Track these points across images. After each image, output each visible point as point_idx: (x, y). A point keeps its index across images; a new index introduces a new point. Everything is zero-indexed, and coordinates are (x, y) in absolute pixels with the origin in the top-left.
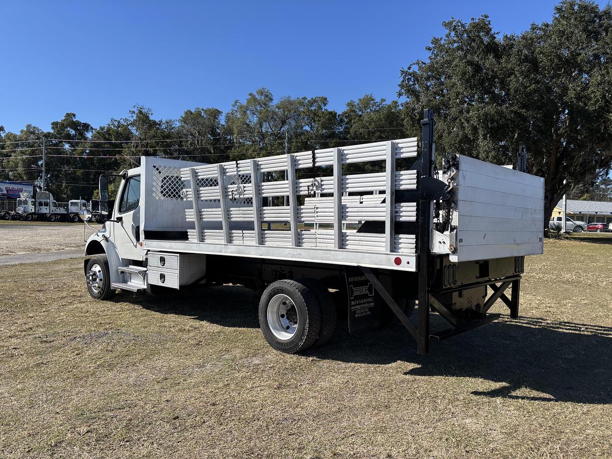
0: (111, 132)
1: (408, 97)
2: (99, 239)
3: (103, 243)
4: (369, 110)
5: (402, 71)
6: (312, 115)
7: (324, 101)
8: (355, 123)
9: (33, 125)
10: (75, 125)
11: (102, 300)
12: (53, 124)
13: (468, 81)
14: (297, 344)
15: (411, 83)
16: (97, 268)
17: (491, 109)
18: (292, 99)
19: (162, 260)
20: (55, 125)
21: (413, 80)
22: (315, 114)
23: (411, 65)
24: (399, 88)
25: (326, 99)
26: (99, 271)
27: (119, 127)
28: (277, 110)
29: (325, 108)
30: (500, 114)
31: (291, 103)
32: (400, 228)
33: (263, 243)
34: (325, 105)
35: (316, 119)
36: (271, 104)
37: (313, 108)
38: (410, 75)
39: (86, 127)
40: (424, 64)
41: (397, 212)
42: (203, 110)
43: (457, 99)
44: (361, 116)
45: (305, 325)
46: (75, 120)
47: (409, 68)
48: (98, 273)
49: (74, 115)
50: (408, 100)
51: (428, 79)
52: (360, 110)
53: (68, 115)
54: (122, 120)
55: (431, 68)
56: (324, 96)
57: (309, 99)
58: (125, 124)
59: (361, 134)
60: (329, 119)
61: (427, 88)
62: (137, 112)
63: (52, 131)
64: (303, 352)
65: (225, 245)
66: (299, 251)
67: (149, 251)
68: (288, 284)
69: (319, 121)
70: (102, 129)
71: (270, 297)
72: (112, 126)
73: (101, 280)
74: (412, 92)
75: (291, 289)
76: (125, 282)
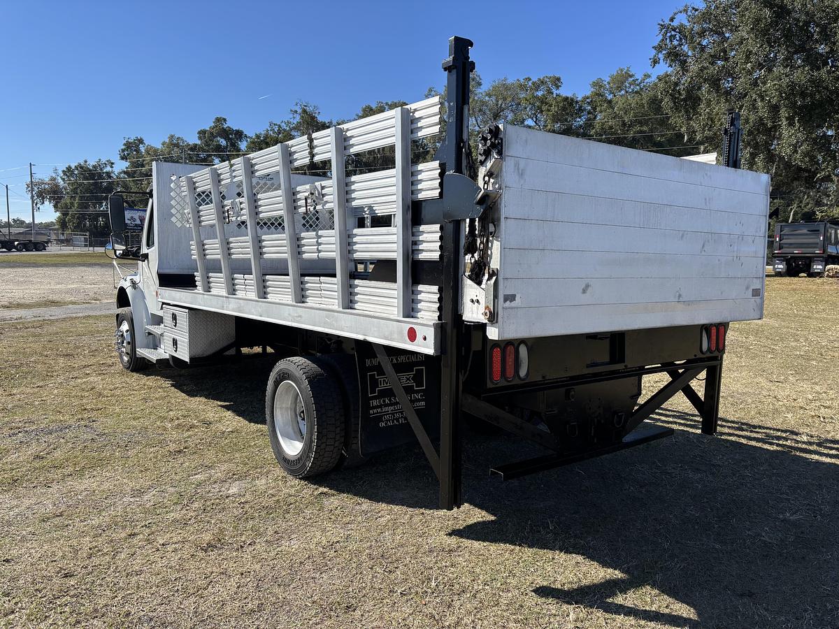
0: (268, 140)
1: (671, 66)
2: (126, 285)
3: (129, 291)
4: (623, 92)
5: (661, 25)
6: (538, 104)
7: (557, 82)
8: (601, 112)
9: (177, 136)
10: (225, 133)
11: (132, 371)
12: (199, 133)
13: (763, 33)
14: (304, 465)
15: (675, 43)
16: (125, 327)
17: (801, 75)
18: (510, 81)
19: (174, 317)
20: (202, 133)
21: (678, 38)
22: (542, 102)
23: (675, 14)
24: (654, 52)
25: (559, 79)
26: (127, 331)
27: (280, 133)
28: (487, 98)
29: (558, 92)
30: (817, 83)
31: (507, 88)
32: (418, 272)
33: (266, 296)
34: (558, 87)
35: (544, 108)
36: (478, 91)
37: (540, 94)
38: (674, 30)
39: (239, 135)
40: (696, 10)
41: (415, 243)
42: (387, 104)
43: (747, 63)
44: (610, 102)
45: (312, 435)
46: (225, 126)
47: (672, 20)
48: (125, 334)
49: (225, 120)
50: (670, 70)
51: (702, 34)
52: (611, 93)
53: (218, 120)
54: (283, 124)
55: (706, 16)
56: (557, 76)
57: (535, 79)
58: (288, 129)
59: (611, 128)
60: (564, 109)
61: (703, 49)
62: (300, 111)
63: (199, 142)
64: (314, 477)
65: (226, 297)
66: (300, 310)
67: (163, 303)
68: (296, 364)
69: (549, 110)
70: (258, 137)
71: (277, 384)
72: (271, 133)
73: (129, 343)
74: (675, 56)
75: (299, 373)
76: (155, 347)
